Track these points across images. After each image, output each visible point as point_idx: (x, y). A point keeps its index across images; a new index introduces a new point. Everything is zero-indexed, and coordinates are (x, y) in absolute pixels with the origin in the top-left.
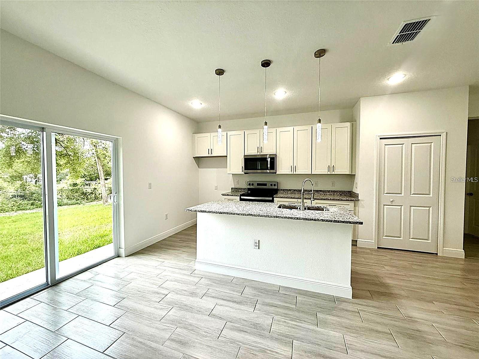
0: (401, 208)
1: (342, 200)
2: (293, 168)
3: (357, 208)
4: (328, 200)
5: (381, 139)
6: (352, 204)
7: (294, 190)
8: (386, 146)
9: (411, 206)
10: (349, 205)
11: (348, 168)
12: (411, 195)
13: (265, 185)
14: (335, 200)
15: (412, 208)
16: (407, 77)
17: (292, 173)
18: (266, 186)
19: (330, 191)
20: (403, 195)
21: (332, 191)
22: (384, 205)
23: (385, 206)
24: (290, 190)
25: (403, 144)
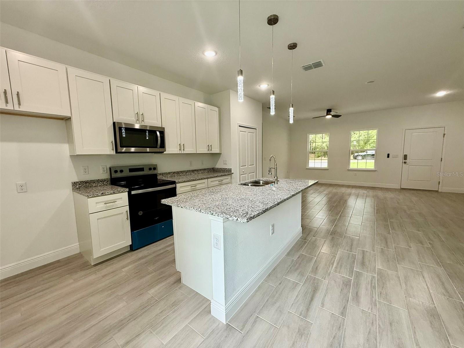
0: (246, 176)
2: (181, 146)
4: (218, 177)
5: (239, 126)
6: (229, 177)
7: (174, 173)
8: (240, 132)
10: (228, 178)
11: (219, 148)
12: (249, 166)
13: (142, 169)
15: (250, 174)
16: (269, 86)
17: (181, 153)
18: (144, 171)
19: (201, 169)
20: (246, 167)
21: (203, 169)
23: (241, 176)
24: (169, 173)
25: (246, 132)
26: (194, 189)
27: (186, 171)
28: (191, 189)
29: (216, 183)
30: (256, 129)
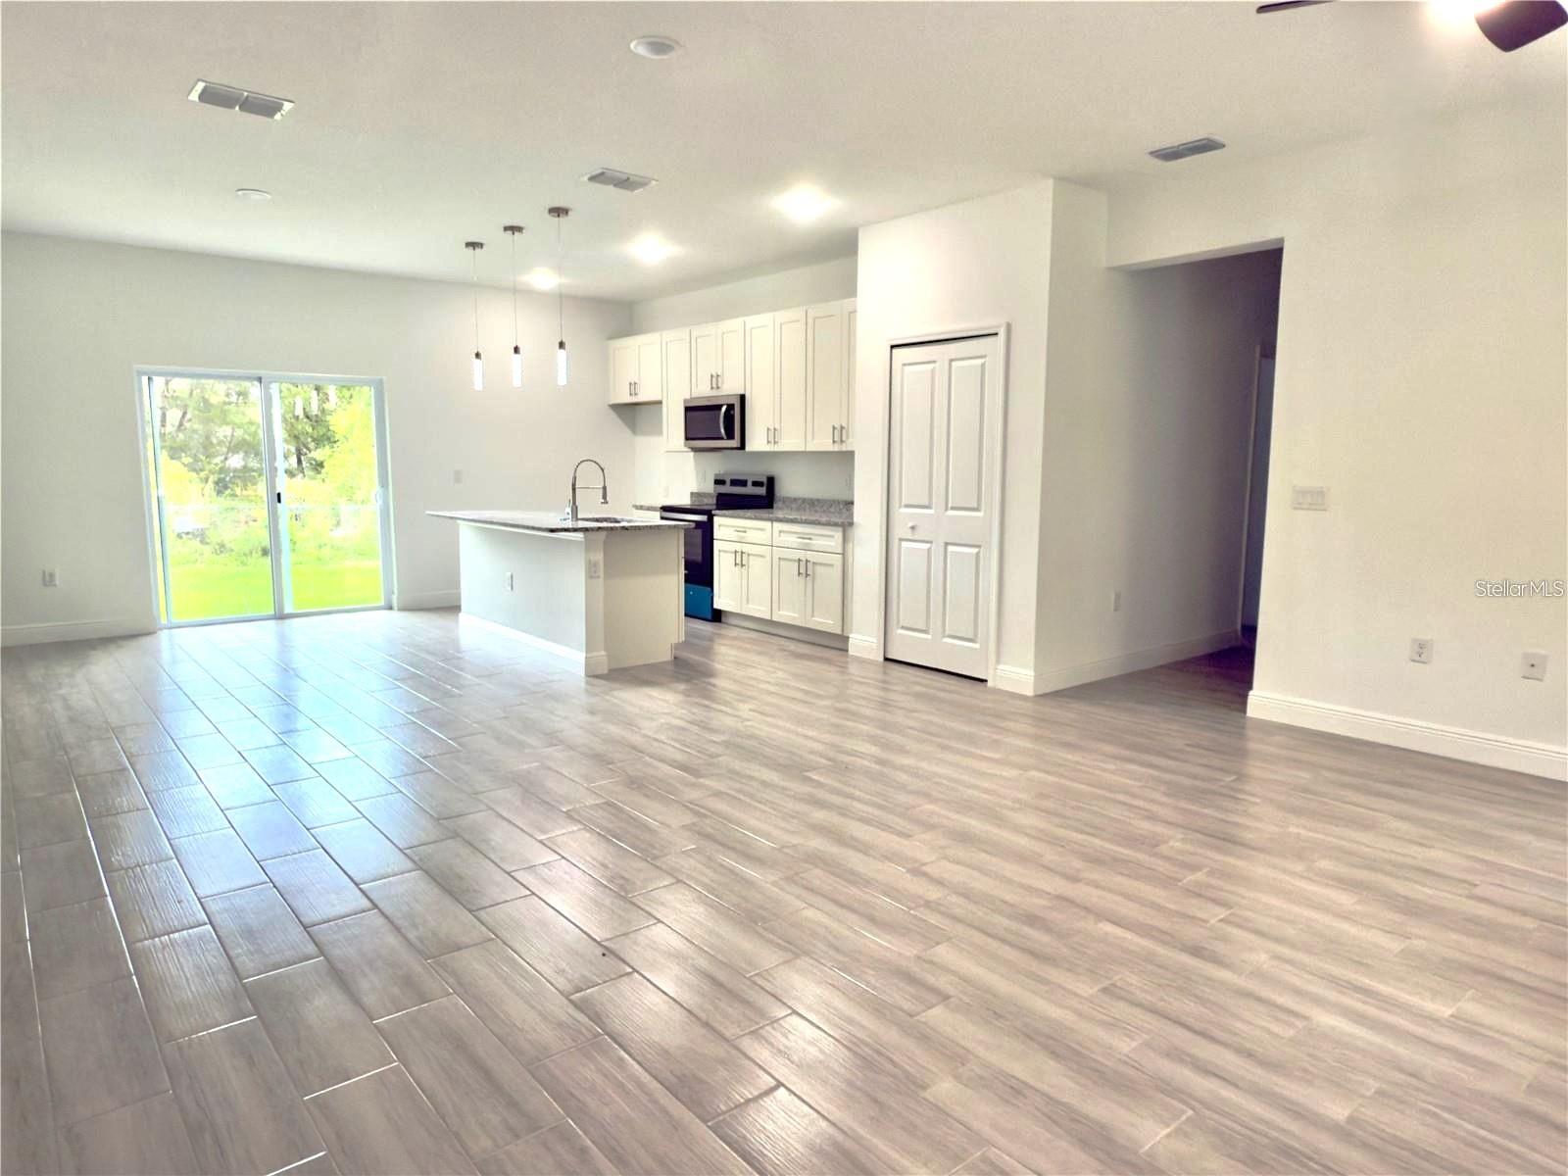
0: (930, 547)
2: (772, 433)
3: (851, 545)
4: (798, 522)
5: (893, 347)
8: (906, 367)
9: (946, 544)
12: (949, 512)
13: (745, 483)
15: (950, 548)
17: (771, 449)
18: (746, 486)
20: (932, 512)
22: (901, 539)
23: (903, 543)
25: (934, 362)
29: (793, 540)
30: (996, 334)
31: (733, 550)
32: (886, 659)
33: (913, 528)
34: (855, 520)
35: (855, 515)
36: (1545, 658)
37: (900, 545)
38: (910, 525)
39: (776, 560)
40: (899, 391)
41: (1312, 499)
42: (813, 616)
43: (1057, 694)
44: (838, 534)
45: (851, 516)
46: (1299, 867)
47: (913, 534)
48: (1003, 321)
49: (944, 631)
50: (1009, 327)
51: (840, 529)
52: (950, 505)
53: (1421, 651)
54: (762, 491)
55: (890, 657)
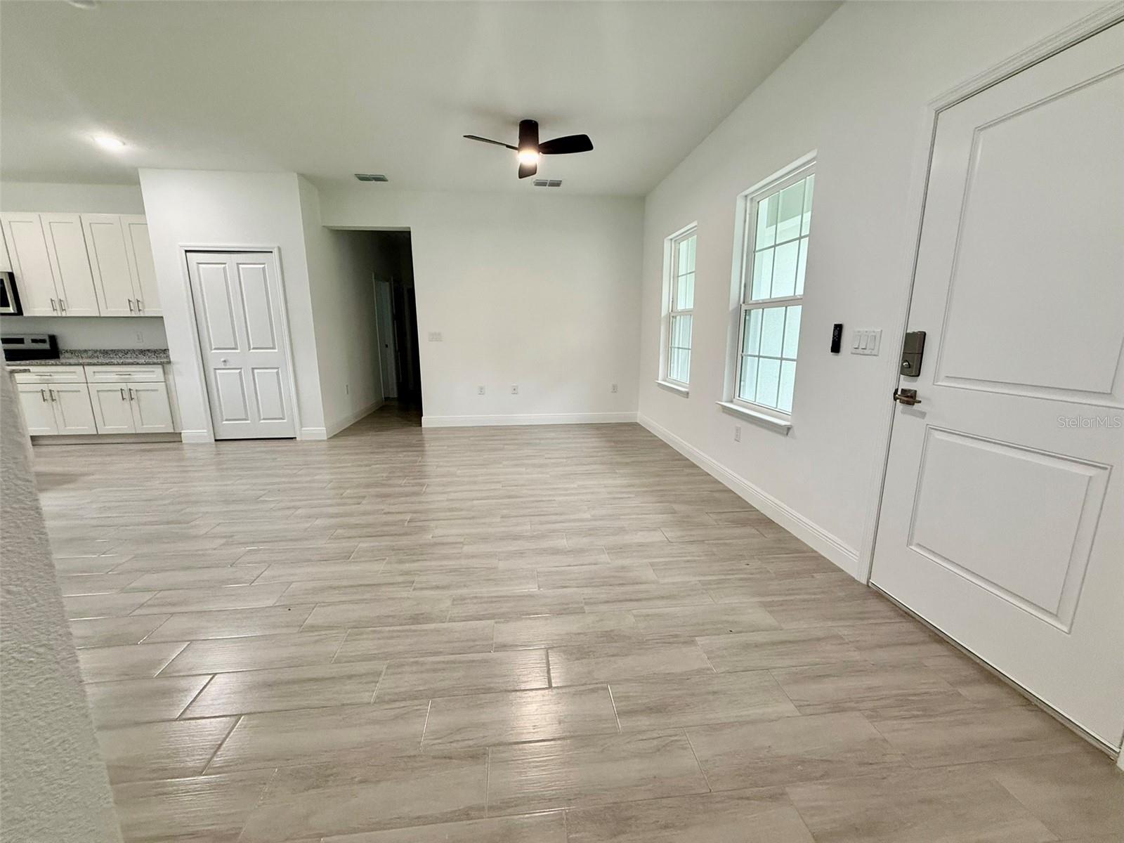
0: (240, 372)
1: (138, 364)
3: (171, 377)
4: (114, 364)
5: (186, 251)
7: (96, 351)
8: (200, 265)
9: (253, 369)
10: (154, 371)
12: (251, 351)
13: (21, 341)
14: (125, 364)
15: (256, 371)
18: (24, 343)
20: (238, 351)
22: (215, 369)
23: (217, 371)
24: (86, 351)
25: (225, 264)
26: (48, 380)
27: (124, 350)
28: (40, 380)
29: (114, 377)
30: (272, 252)
31: (40, 390)
32: (216, 440)
33: (225, 361)
34: (171, 360)
35: (171, 357)
36: (517, 387)
37: (215, 373)
38: (223, 359)
39: (93, 393)
40: (197, 279)
41: (436, 337)
42: (143, 425)
43: (335, 436)
44: (159, 370)
45: (168, 357)
46: (501, 466)
47: (225, 365)
48: (276, 245)
49: (260, 417)
50: (279, 249)
51: (160, 366)
52: (252, 347)
53: (482, 391)
54: (47, 346)
55: (218, 438)
